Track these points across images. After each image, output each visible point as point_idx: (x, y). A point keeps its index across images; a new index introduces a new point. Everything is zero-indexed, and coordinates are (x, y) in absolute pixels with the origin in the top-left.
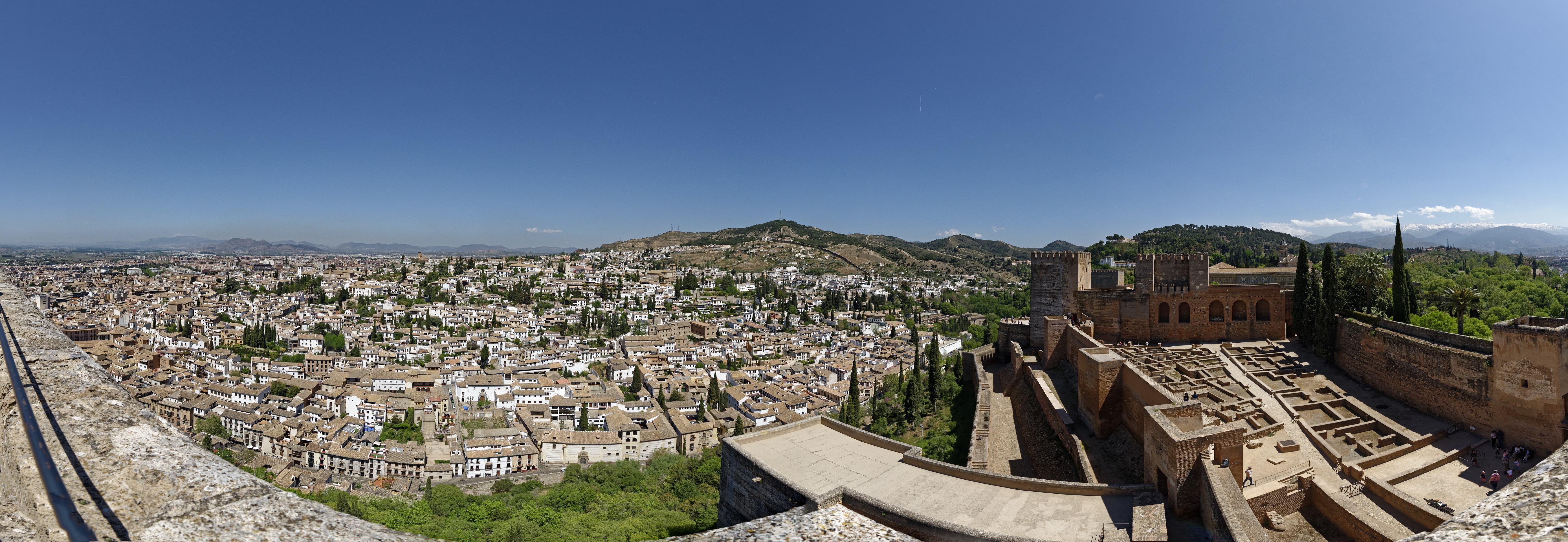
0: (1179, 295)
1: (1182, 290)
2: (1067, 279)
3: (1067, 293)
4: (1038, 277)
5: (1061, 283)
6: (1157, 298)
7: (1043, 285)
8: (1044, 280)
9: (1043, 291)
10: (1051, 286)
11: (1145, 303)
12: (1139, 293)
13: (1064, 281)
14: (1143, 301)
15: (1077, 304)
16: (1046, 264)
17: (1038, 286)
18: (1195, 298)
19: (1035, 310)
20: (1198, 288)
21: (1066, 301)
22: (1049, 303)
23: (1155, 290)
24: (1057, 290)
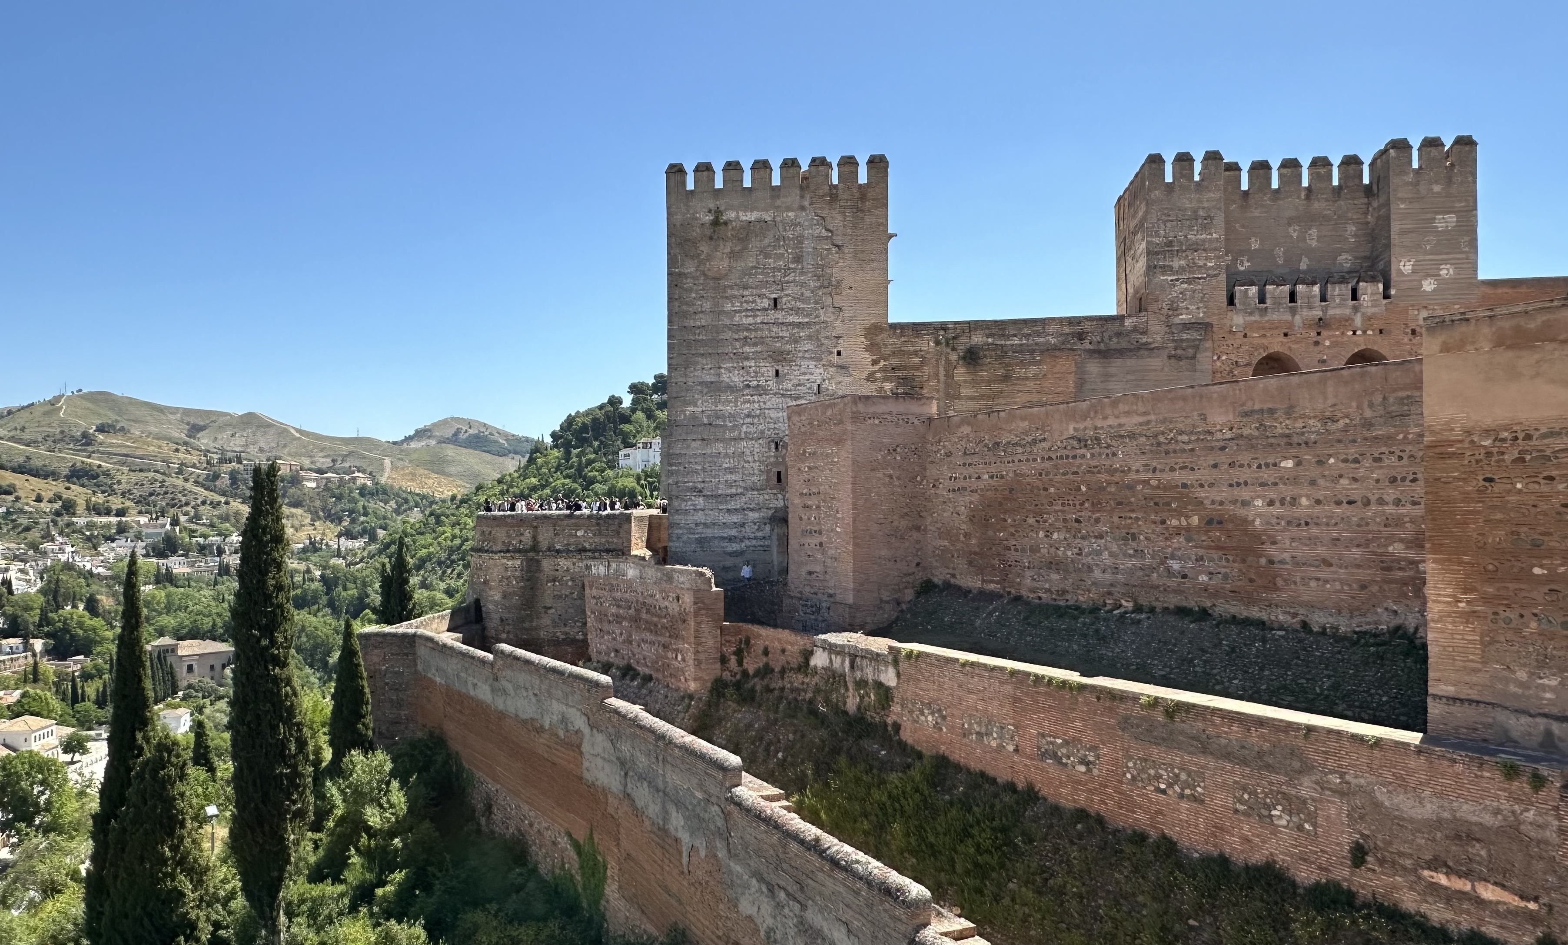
0: (1345, 322)
1: (1355, 297)
2: (836, 273)
3: (838, 338)
4: (705, 275)
5: (808, 294)
6: (1245, 336)
7: (728, 307)
8: (731, 287)
9: (728, 335)
10: (765, 309)
11: (1194, 357)
12: (1163, 319)
13: (826, 283)
14: (1179, 352)
15: (885, 379)
16: (738, 217)
17: (702, 312)
18: (1414, 332)
19: (694, 417)
20: (1433, 287)
21: (832, 370)
22: (755, 383)
23: (1231, 301)
24: (791, 324)
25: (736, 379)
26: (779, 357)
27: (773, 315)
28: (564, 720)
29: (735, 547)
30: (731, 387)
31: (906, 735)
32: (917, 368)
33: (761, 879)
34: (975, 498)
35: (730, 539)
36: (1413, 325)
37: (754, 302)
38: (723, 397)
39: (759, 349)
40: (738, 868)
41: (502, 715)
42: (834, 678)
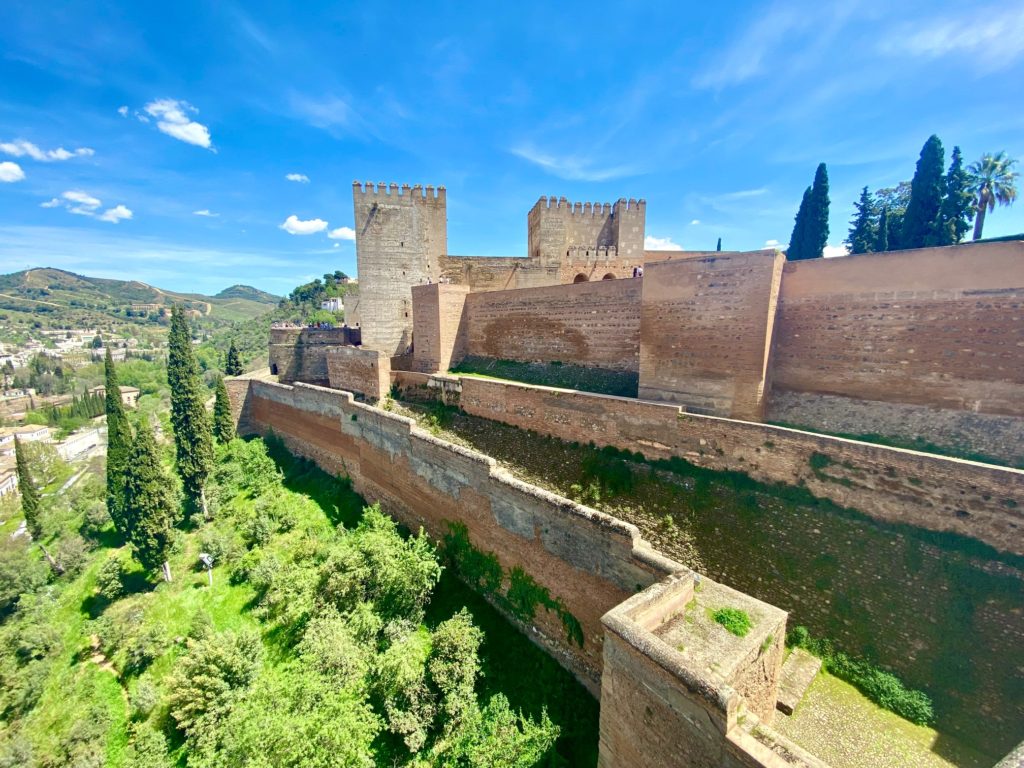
0: (603, 263)
1: (607, 255)
3: (428, 260)
5: (415, 242)
6: (572, 267)
7: (382, 244)
8: (383, 237)
9: (383, 256)
10: (398, 247)
12: (546, 259)
13: (422, 238)
14: (551, 272)
15: (447, 278)
16: (385, 207)
17: (371, 246)
18: (624, 267)
20: (630, 252)
22: (395, 277)
23: (568, 255)
24: (409, 253)
25: (387, 274)
26: (404, 266)
27: (400, 250)
28: (331, 410)
29: (389, 342)
30: (385, 278)
31: (466, 409)
32: (460, 274)
33: (426, 462)
34: (486, 324)
35: (387, 339)
36: (623, 265)
37: (393, 243)
38: (382, 282)
39: (396, 263)
40: (416, 459)
41: (300, 410)
42: (437, 390)
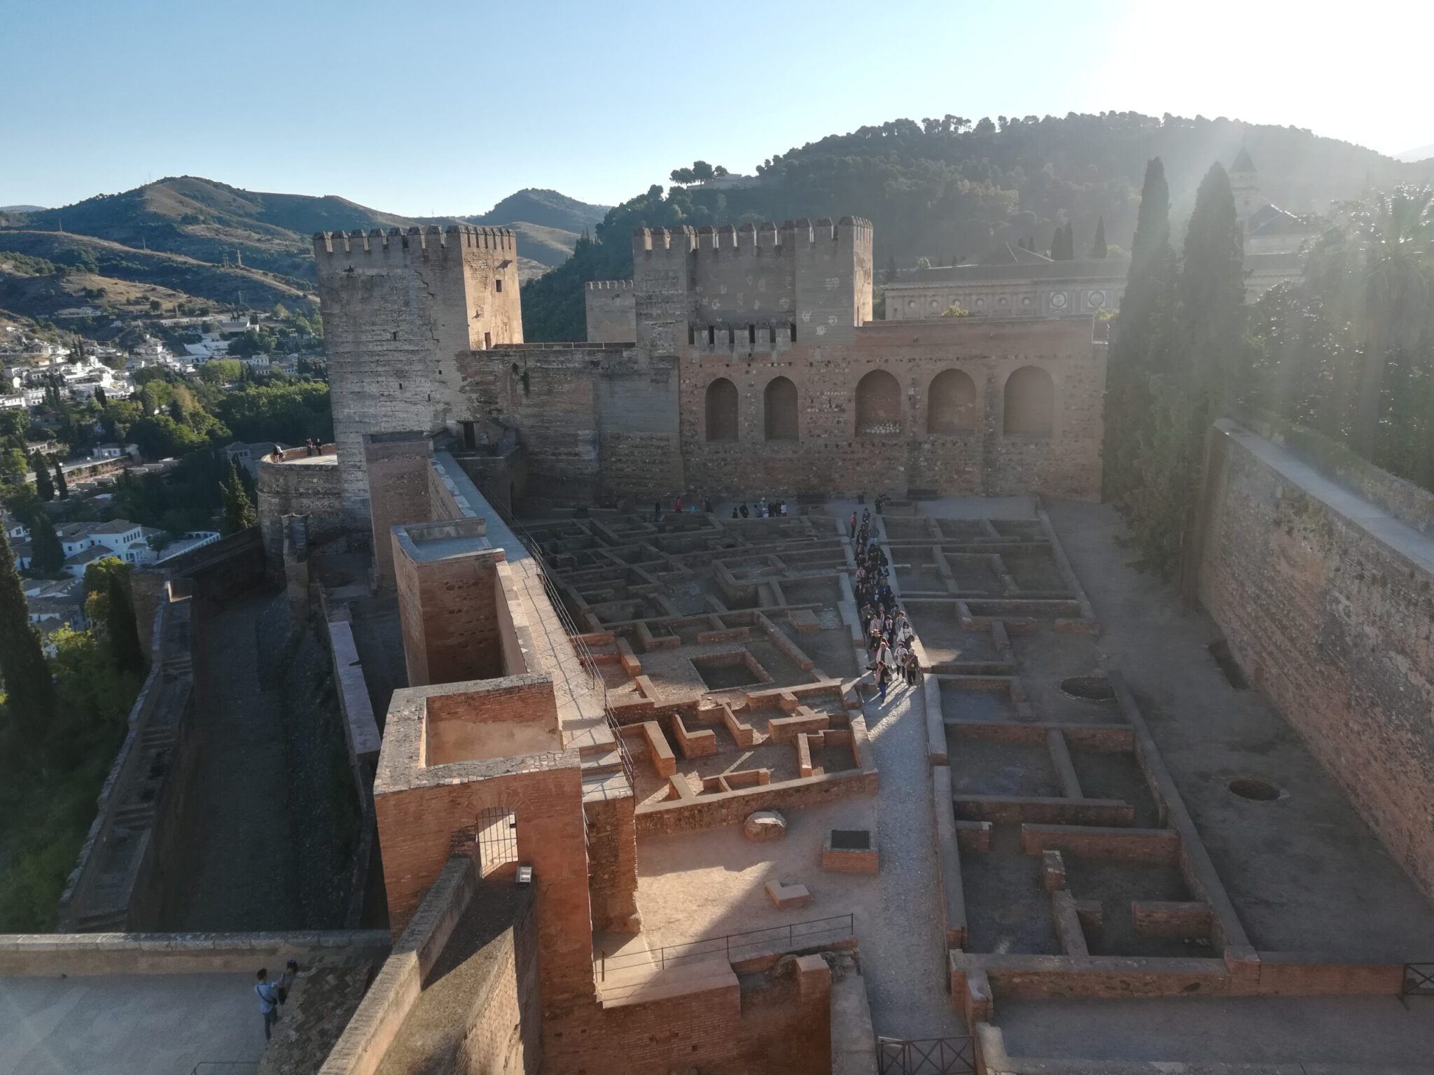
0: (766, 356)
1: (773, 340)
2: (433, 314)
3: (438, 361)
4: (346, 315)
5: (415, 330)
6: (701, 366)
7: (364, 338)
8: (364, 324)
9: (366, 358)
10: (388, 340)
11: (666, 382)
12: (648, 353)
13: (426, 322)
14: (659, 377)
15: (472, 391)
16: (364, 273)
17: (347, 342)
18: (811, 364)
19: (349, 416)
20: (824, 332)
21: (437, 384)
22: (386, 393)
23: (692, 341)
24: (407, 351)
25: (373, 389)
26: (400, 374)
27: (393, 345)
30: (371, 395)
32: (494, 383)
36: (811, 360)
37: (380, 335)
38: (367, 403)
39: (387, 368)
